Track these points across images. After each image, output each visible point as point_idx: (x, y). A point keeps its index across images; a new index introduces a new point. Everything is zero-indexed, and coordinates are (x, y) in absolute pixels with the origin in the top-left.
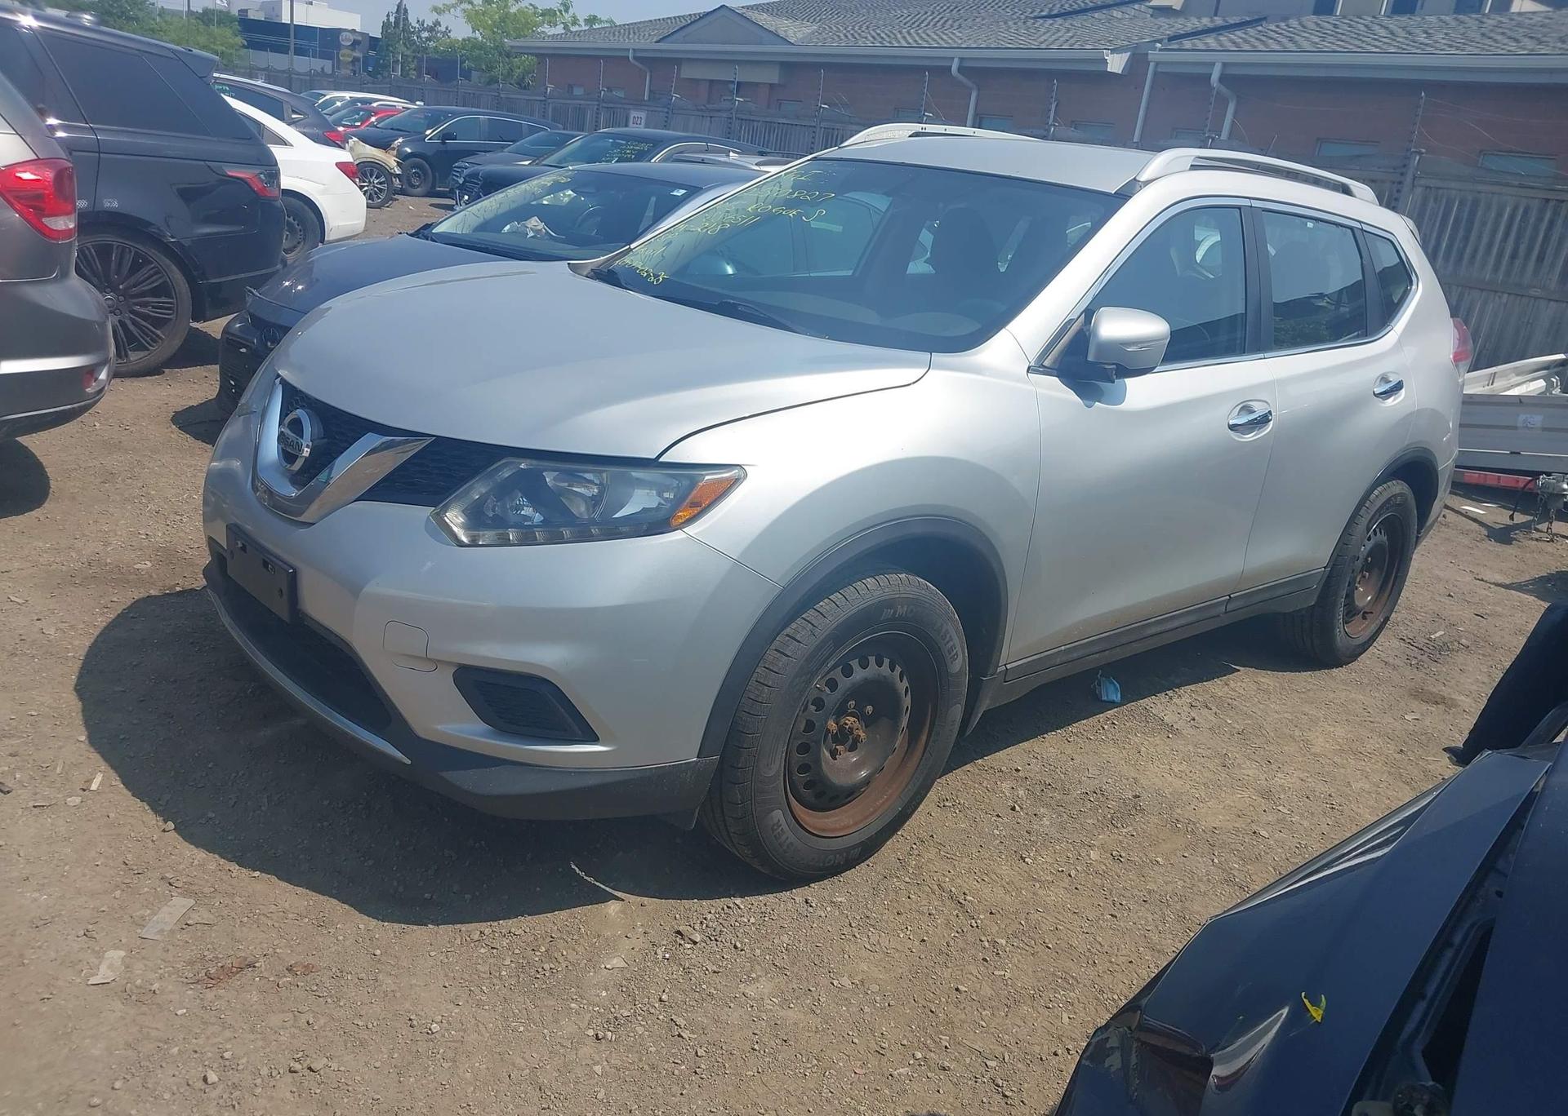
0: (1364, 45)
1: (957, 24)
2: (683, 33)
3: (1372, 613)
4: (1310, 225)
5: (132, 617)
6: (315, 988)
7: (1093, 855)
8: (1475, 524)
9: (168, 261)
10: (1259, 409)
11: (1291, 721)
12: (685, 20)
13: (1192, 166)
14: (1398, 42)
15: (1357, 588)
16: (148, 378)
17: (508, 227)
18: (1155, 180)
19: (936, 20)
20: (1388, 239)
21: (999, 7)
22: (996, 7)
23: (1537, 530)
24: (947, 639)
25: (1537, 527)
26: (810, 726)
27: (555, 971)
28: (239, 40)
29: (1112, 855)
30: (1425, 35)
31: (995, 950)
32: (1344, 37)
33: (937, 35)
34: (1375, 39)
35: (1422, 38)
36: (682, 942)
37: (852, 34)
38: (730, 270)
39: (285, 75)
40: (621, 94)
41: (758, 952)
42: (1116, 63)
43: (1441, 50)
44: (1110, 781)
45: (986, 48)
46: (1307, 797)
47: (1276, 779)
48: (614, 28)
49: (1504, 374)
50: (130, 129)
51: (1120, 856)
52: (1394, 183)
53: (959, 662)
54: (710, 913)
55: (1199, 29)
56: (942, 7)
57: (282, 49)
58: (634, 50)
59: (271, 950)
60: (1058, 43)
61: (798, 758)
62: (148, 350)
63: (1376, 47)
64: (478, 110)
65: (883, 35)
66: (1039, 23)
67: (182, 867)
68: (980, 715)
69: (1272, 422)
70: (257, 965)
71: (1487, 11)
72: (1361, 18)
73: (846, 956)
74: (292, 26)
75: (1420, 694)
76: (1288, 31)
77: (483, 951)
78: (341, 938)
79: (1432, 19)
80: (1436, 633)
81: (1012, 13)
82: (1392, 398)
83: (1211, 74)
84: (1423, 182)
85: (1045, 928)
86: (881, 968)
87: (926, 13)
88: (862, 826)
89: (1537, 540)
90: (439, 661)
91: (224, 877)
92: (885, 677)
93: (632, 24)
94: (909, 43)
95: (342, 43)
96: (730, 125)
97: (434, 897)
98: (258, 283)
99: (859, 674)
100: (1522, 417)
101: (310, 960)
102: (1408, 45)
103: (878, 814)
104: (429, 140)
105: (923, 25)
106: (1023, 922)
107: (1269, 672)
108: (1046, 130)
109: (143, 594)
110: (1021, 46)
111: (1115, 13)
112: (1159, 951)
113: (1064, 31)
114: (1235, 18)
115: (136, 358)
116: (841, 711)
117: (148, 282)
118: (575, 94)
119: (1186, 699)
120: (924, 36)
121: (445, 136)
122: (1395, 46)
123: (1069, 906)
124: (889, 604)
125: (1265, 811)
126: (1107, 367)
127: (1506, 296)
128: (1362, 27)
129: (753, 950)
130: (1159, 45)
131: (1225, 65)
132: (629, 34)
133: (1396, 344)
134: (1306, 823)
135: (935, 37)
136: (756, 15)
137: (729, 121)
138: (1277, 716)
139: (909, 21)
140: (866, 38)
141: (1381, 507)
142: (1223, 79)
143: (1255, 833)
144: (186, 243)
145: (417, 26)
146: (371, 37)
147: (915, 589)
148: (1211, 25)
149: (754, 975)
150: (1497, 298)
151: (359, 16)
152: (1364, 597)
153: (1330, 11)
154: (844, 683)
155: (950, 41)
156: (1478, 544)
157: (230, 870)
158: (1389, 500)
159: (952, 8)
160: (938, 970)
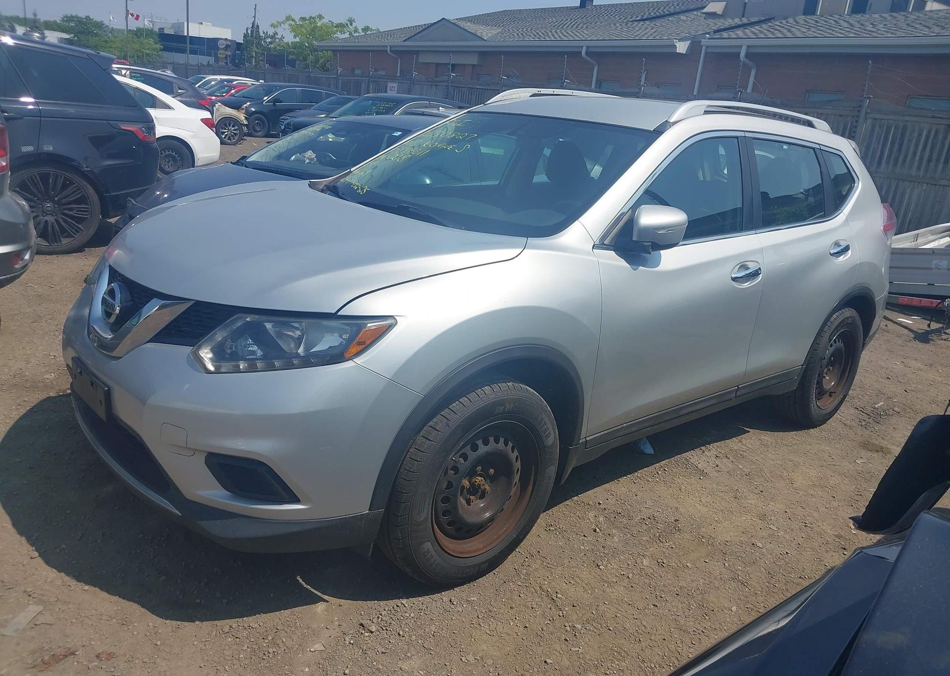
0: (834, 33)
1: (585, 26)
2: (421, 35)
3: (835, 393)
4: (785, 147)
5: (35, 411)
6: (113, 670)
7: (645, 562)
8: (906, 330)
9: (85, 183)
10: (753, 267)
11: (781, 465)
12: (422, 27)
13: (705, 111)
14: (855, 30)
15: (824, 377)
16: (74, 254)
17: (294, 157)
18: (680, 121)
19: (573, 24)
20: (837, 154)
21: (612, 15)
22: (610, 15)
23: (945, 333)
24: (542, 425)
25: (945, 331)
26: (450, 485)
27: (276, 654)
28: (159, 46)
29: (657, 562)
30: (872, 26)
31: (574, 633)
32: (822, 28)
33: (573, 33)
34: (841, 29)
35: (870, 28)
36: (363, 632)
37: (522, 34)
38: (428, 182)
39: (183, 66)
40: (383, 73)
41: (414, 637)
42: (682, 47)
43: (882, 35)
44: (660, 510)
45: (602, 40)
46: (789, 519)
47: (769, 506)
48: (379, 34)
49: (924, 235)
50: (60, 102)
51: (663, 563)
52: (853, 117)
53: (552, 437)
54: (385, 610)
55: (733, 25)
56: (577, 16)
57: (182, 51)
58: (390, 46)
59: (88, 642)
60: (646, 36)
61: (442, 506)
62: (74, 237)
63: (841, 33)
64: (298, 85)
65: (540, 34)
66: (635, 25)
67: (40, 583)
68: (569, 471)
69: (761, 275)
70: (77, 653)
71: (910, 10)
72: (832, 17)
73: (473, 640)
74: (188, 38)
75: (866, 445)
76: (787, 26)
77: (229, 640)
78: (135, 633)
79: (876, 16)
80: (878, 403)
81: (619, 18)
82: (842, 257)
83: (740, 53)
84: (871, 116)
85: (608, 615)
86: (495, 648)
87: (567, 20)
88: (489, 548)
89: (945, 340)
90: (196, 450)
91: (65, 591)
92: (500, 450)
93: (390, 31)
94: (556, 38)
95: (219, 46)
96: (447, 91)
97: (203, 602)
98: (135, 196)
99: (483, 449)
100: (934, 262)
101: (113, 650)
102: (861, 32)
103: (500, 539)
104: (265, 103)
105: (565, 27)
106: (594, 612)
107: (768, 432)
108: (639, 89)
109: (45, 396)
110: (624, 38)
111: (682, 17)
112: (684, 631)
113: (650, 28)
114: (754, 18)
115: (66, 242)
116: (472, 474)
117: (73, 195)
118: (356, 73)
119: (714, 452)
120: (565, 33)
121: (275, 101)
122: (853, 33)
123: (626, 600)
124: (501, 403)
125: (761, 529)
126: (645, 244)
127: (925, 185)
128: (833, 22)
129: (410, 636)
130: (708, 36)
131: (748, 47)
132: (388, 36)
133: (845, 220)
134: (787, 537)
135: (572, 34)
136: (464, 24)
137: (447, 87)
138: (772, 462)
139: (556, 25)
140: (530, 36)
141: (837, 326)
142: (747, 55)
143: (753, 544)
144: (96, 171)
145: (264, 35)
146: (237, 43)
147: (518, 393)
148: (740, 23)
149: (409, 655)
150: (920, 186)
151: (230, 30)
152: (829, 382)
153: (813, 13)
154: (473, 456)
155: (580, 36)
156: (908, 343)
157: (69, 586)
158: (843, 321)
159: (582, 16)
160: (534, 647)
